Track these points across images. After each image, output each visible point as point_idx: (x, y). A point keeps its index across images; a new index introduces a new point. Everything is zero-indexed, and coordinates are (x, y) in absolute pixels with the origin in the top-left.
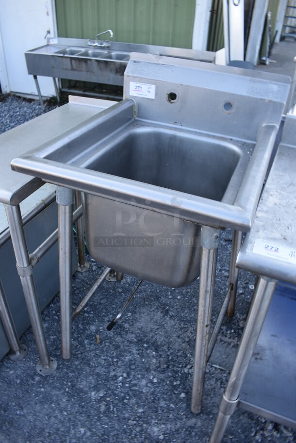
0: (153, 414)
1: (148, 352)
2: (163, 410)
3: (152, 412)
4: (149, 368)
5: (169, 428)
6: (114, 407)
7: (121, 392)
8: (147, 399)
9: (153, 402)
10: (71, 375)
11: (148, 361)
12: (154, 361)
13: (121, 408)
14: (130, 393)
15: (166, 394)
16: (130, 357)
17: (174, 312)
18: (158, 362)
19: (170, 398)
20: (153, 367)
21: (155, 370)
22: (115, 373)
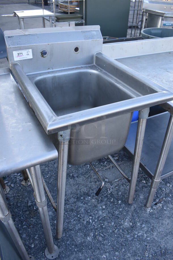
0: (118, 220)
1: (87, 199)
2: (120, 215)
3: (117, 220)
4: (95, 205)
5: (129, 218)
6: (102, 234)
7: (98, 225)
8: (109, 217)
9: (113, 215)
10: (68, 242)
11: (91, 203)
12: (93, 200)
13: (105, 231)
14: (101, 222)
15: (114, 208)
16: (83, 208)
17: (76, 174)
18: (95, 199)
19: (117, 208)
20: (96, 203)
21: (98, 204)
22: (85, 221)
